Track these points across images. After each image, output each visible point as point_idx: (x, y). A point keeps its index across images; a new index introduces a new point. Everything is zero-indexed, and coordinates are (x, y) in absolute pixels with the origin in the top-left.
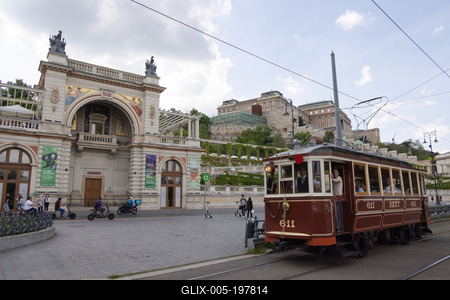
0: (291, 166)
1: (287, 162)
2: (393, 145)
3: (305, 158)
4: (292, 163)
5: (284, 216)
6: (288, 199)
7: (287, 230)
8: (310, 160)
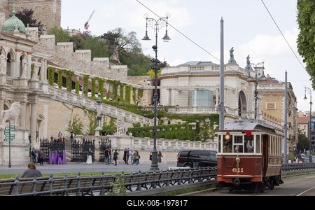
0: (242, 137)
1: (240, 134)
2: (85, 36)
3: (253, 133)
4: (243, 135)
5: (238, 165)
6: (239, 156)
7: (240, 174)
8: (255, 134)
